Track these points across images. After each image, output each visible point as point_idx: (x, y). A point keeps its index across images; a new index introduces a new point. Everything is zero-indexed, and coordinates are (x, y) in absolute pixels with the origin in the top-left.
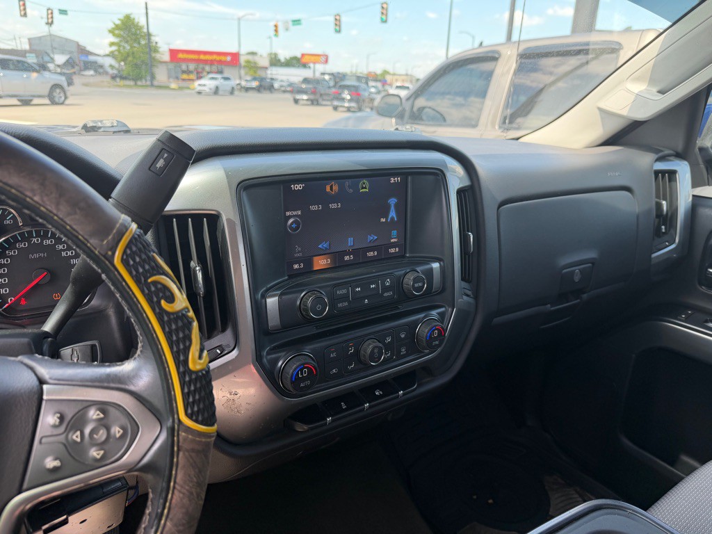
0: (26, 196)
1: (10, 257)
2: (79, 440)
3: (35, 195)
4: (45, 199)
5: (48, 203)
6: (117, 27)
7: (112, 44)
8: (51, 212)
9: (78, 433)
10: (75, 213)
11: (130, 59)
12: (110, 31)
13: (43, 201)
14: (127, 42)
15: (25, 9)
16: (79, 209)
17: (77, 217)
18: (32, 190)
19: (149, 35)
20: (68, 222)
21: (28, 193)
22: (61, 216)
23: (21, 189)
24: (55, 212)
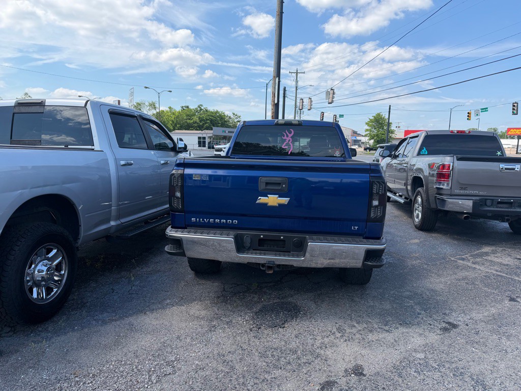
6: (371, 121)
7: (367, 130)
11: (375, 138)
12: (367, 124)
14: (375, 129)
15: (323, 117)
19: (389, 124)
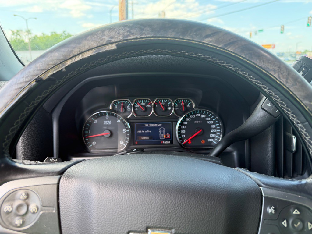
0: (271, 74)
1: (188, 121)
2: (286, 225)
3: (275, 73)
4: (280, 76)
5: (282, 78)
8: (283, 84)
9: (285, 221)
10: (296, 84)
13: (279, 77)
16: (298, 82)
17: (297, 87)
18: (275, 71)
20: (292, 90)
21: (272, 73)
22: (288, 86)
23: (268, 70)
24: (285, 84)
